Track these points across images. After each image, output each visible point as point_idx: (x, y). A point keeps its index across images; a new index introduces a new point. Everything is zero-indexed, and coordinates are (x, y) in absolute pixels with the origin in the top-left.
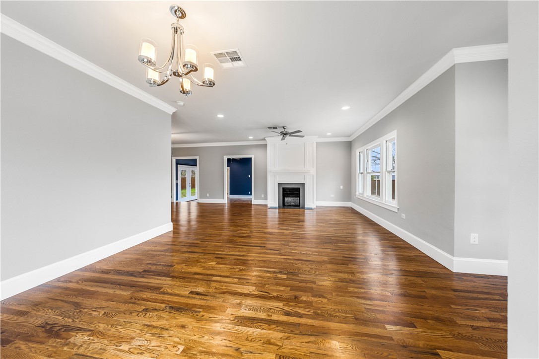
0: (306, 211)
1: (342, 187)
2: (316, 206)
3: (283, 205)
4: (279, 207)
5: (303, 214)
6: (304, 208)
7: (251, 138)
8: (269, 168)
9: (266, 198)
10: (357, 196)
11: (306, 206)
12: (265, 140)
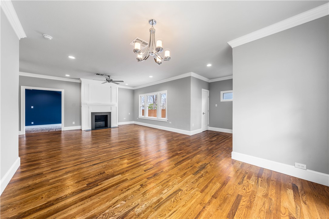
0: (112, 129)
1: (129, 114)
2: (118, 125)
3: (95, 128)
4: (92, 129)
5: (110, 132)
6: (110, 127)
7: (67, 75)
8: (83, 101)
9: (81, 124)
10: (139, 118)
11: (112, 126)
12: (79, 79)
